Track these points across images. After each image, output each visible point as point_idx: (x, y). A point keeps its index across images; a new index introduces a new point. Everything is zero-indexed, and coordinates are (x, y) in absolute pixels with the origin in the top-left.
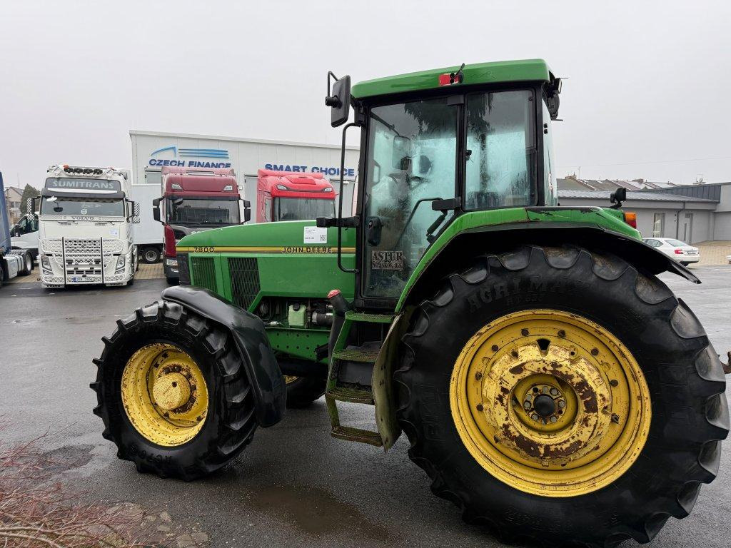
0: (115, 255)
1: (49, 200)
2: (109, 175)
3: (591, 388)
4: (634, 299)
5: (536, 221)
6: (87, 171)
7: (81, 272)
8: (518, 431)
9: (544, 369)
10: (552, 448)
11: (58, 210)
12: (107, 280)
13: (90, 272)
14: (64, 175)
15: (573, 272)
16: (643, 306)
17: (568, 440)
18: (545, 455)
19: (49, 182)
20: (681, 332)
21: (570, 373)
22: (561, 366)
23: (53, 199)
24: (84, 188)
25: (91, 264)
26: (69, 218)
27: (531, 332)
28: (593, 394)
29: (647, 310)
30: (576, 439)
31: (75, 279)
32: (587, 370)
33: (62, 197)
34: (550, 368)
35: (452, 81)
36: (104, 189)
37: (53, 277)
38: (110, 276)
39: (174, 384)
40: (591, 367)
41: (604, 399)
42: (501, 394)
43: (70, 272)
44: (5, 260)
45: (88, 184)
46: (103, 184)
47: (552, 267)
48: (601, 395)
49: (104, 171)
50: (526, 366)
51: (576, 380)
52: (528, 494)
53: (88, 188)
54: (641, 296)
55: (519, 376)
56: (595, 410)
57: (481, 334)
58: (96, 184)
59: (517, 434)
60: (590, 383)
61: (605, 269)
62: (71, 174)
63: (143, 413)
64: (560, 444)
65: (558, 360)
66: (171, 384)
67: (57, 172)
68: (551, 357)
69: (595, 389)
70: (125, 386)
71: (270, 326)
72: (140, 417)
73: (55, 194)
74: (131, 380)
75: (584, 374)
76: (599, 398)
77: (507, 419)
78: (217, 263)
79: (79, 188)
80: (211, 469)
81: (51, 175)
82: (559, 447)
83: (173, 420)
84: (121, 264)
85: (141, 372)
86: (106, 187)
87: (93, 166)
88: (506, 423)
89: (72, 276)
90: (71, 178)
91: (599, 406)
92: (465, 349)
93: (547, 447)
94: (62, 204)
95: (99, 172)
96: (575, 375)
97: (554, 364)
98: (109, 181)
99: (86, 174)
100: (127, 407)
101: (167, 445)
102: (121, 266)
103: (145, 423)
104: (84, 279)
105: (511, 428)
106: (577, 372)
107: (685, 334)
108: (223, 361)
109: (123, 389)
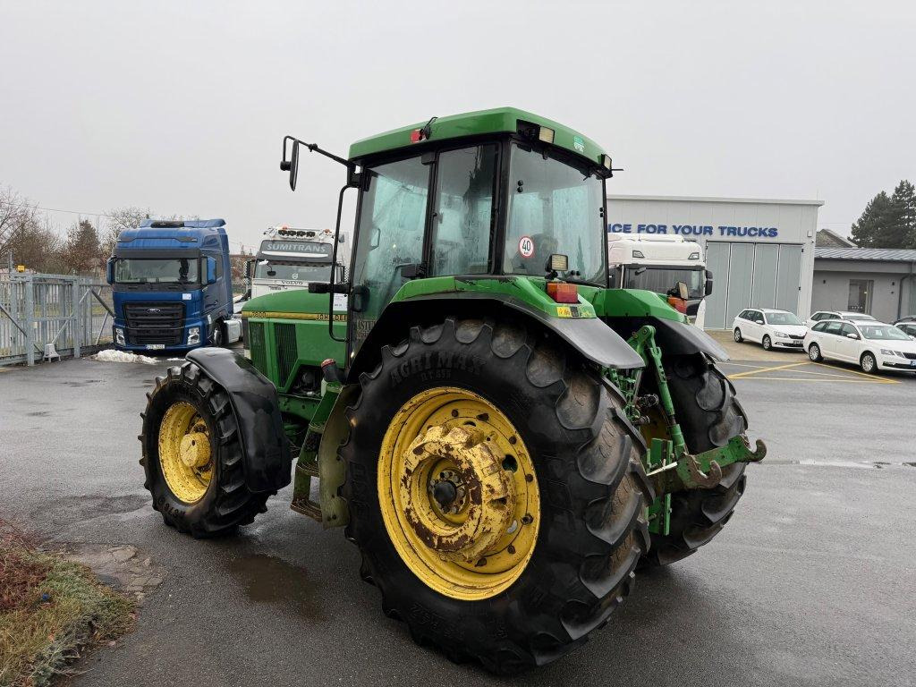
1: (261, 263)
2: (321, 237)
3: (477, 476)
4: (524, 380)
5: (461, 291)
6: (301, 233)
8: (418, 518)
9: (440, 451)
10: (444, 540)
11: (271, 274)
14: (279, 237)
15: (474, 347)
16: (531, 388)
17: (457, 534)
18: (439, 547)
19: (264, 244)
20: (566, 421)
21: (460, 458)
22: (452, 449)
23: (266, 262)
24: (296, 251)
26: (279, 282)
27: (461, 413)
28: (479, 483)
29: (533, 393)
30: (463, 533)
32: (478, 457)
33: (274, 261)
34: (444, 451)
35: (421, 138)
36: (316, 252)
39: (193, 443)
40: (485, 454)
41: (492, 491)
42: (406, 475)
44: (226, 324)
45: (301, 247)
46: (315, 247)
47: (458, 341)
48: (488, 486)
49: (316, 233)
50: (426, 446)
51: (465, 466)
52: (437, 593)
53: (300, 251)
54: (531, 378)
55: (420, 458)
56: (479, 501)
57: (405, 411)
58: (309, 247)
59: (417, 521)
60: (477, 471)
61: (506, 345)
62: (285, 236)
63: (178, 468)
64: (450, 536)
65: (453, 443)
66: (191, 443)
67: (272, 235)
68: (448, 439)
69: (481, 477)
70: (163, 441)
71: (306, 396)
72: (174, 472)
73: (267, 257)
74: (168, 436)
75: (474, 460)
76: (485, 488)
77: (409, 503)
78: (266, 327)
79: (292, 251)
80: (212, 528)
81: (266, 237)
82: (449, 540)
83: (204, 480)
85: (178, 429)
86: (318, 250)
87: (306, 228)
88: (409, 507)
90: (285, 241)
91: (483, 498)
92: (392, 427)
93: (440, 539)
94: (275, 268)
95: (311, 234)
96: (464, 460)
97: (448, 447)
98: (322, 244)
99: (300, 237)
100: (162, 461)
101: (186, 501)
103: (176, 478)
105: (412, 514)
106: (466, 457)
107: (570, 424)
108: (221, 423)
109: (160, 443)
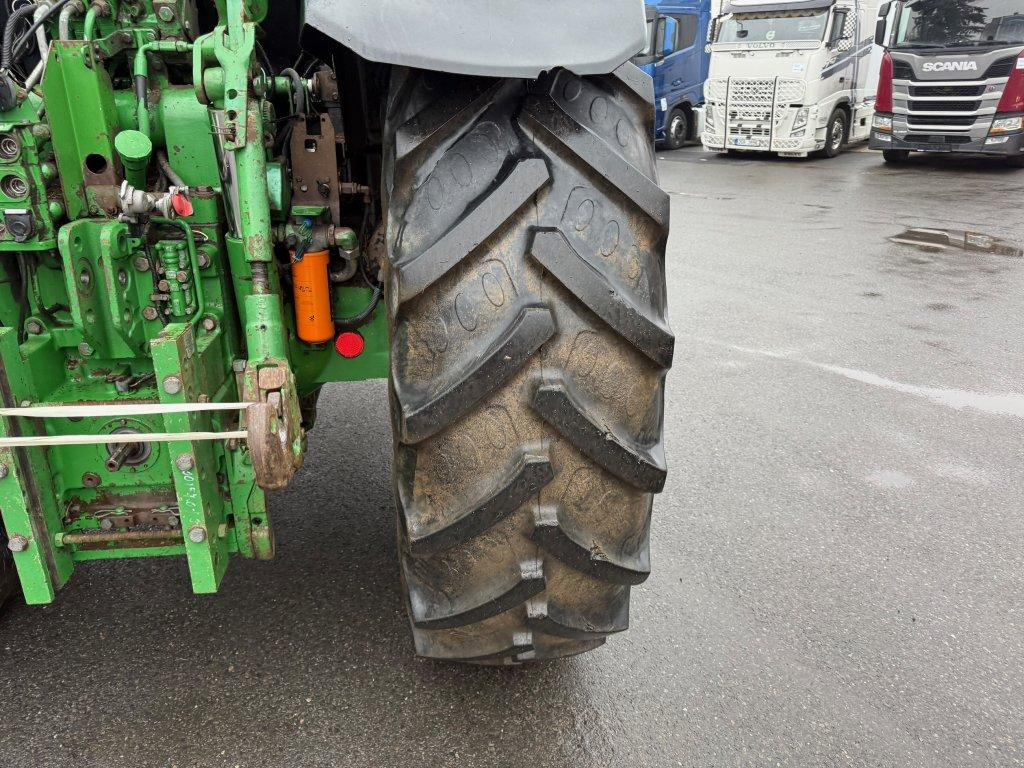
0: (792, 106)
7: (745, 131)
11: (743, 34)
12: (777, 146)
13: (757, 131)
23: (729, 16)
25: (758, 120)
31: (736, 140)
33: (745, 14)
37: (713, 135)
38: (782, 141)
43: (734, 131)
73: (734, 8)
84: (802, 121)
89: (735, 136)
102: (801, 124)
104: (747, 142)
